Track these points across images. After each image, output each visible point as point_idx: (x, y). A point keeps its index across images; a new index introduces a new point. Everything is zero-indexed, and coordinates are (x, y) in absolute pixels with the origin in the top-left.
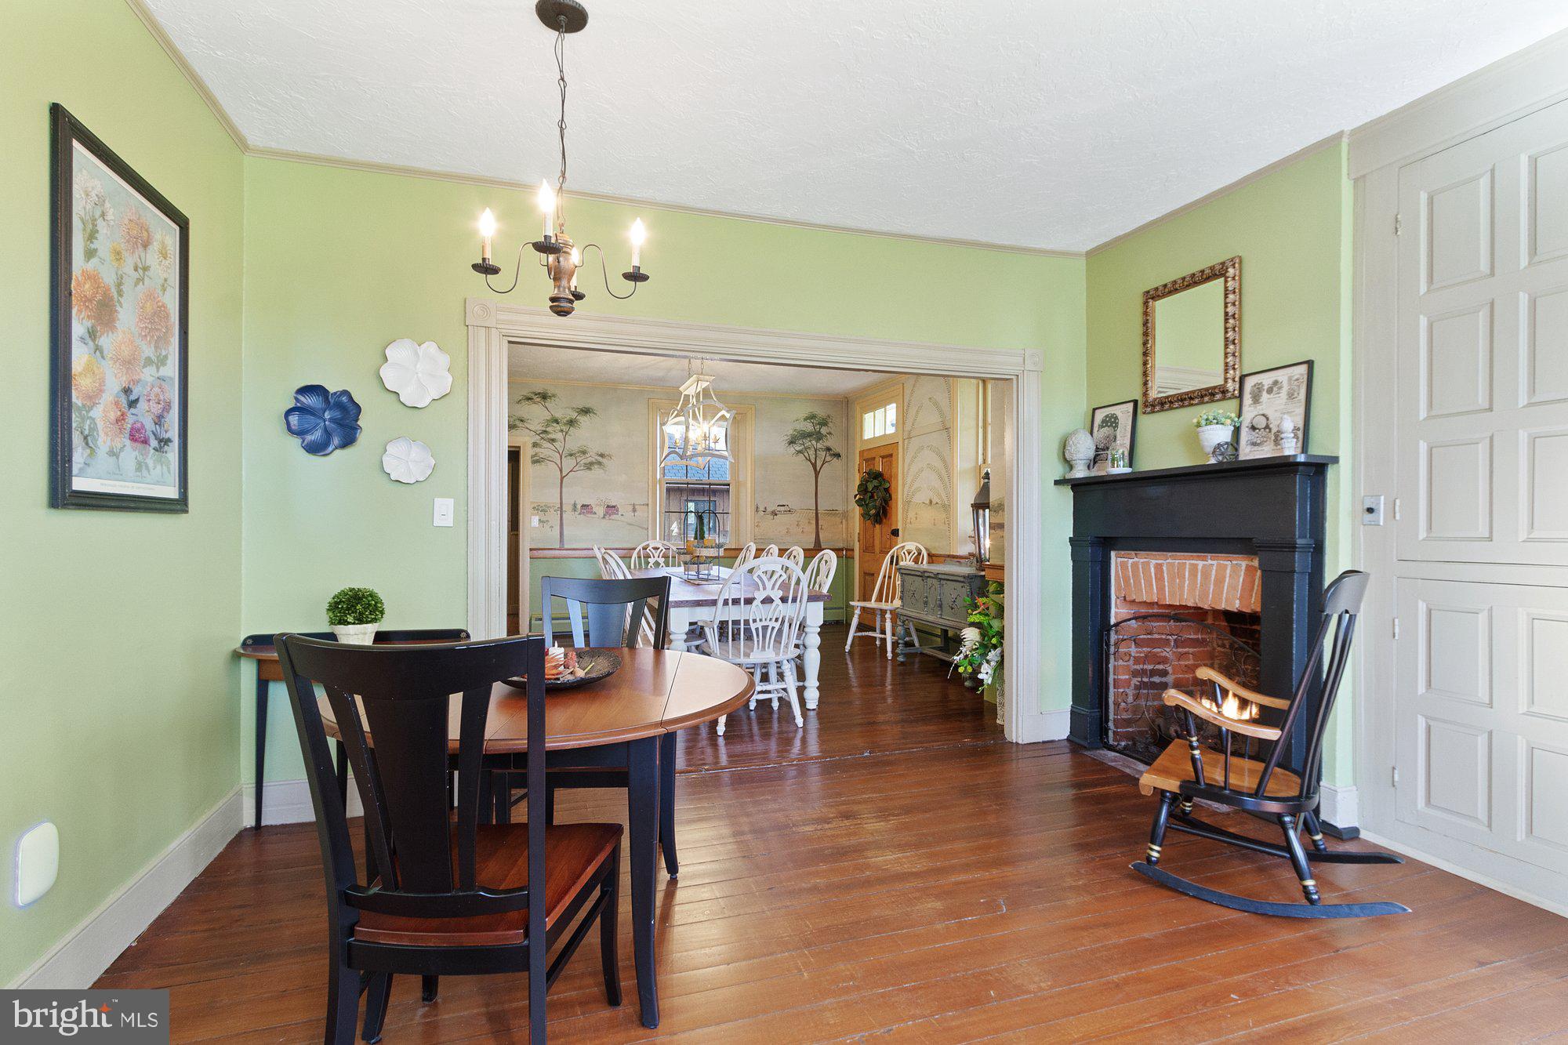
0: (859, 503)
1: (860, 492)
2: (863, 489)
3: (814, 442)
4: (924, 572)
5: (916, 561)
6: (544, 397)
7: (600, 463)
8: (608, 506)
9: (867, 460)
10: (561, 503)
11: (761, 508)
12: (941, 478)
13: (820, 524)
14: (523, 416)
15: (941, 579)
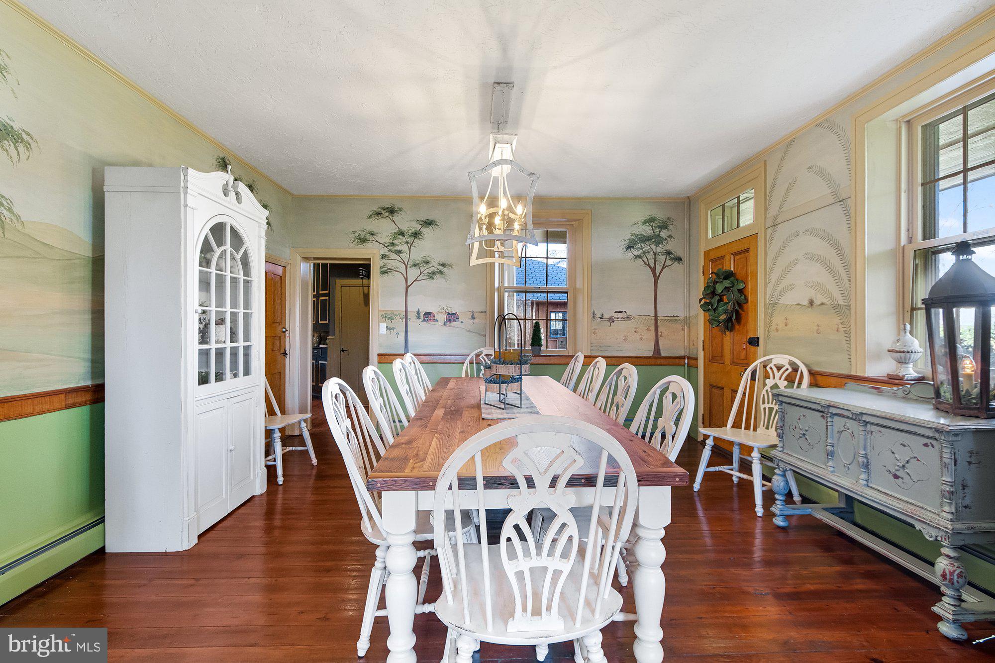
0: (706, 307)
1: (705, 295)
2: (710, 291)
3: (653, 246)
4: (829, 406)
5: (790, 380)
6: (392, 211)
7: (441, 272)
8: (449, 314)
9: (713, 261)
10: (406, 311)
11: (598, 315)
12: (831, 270)
13: (659, 331)
14: (374, 230)
15: (866, 423)
